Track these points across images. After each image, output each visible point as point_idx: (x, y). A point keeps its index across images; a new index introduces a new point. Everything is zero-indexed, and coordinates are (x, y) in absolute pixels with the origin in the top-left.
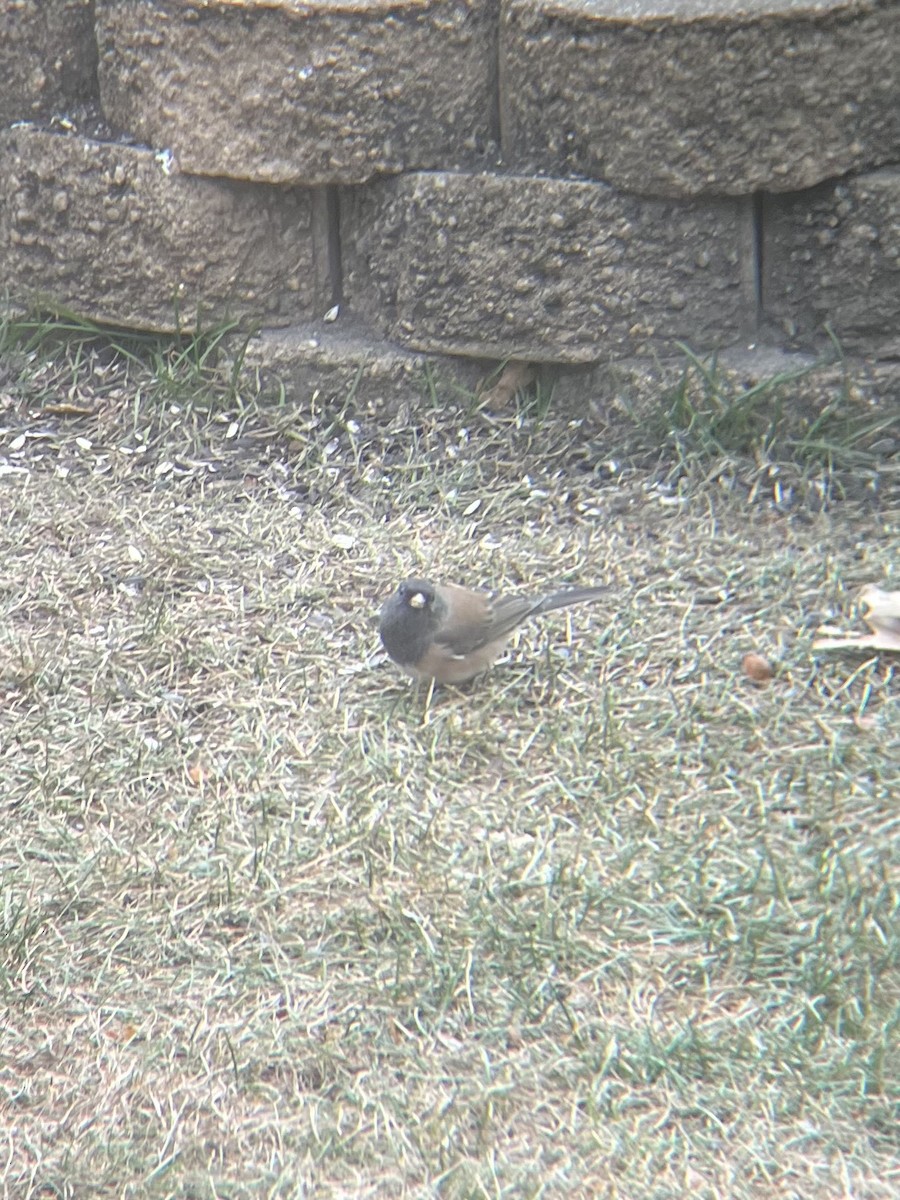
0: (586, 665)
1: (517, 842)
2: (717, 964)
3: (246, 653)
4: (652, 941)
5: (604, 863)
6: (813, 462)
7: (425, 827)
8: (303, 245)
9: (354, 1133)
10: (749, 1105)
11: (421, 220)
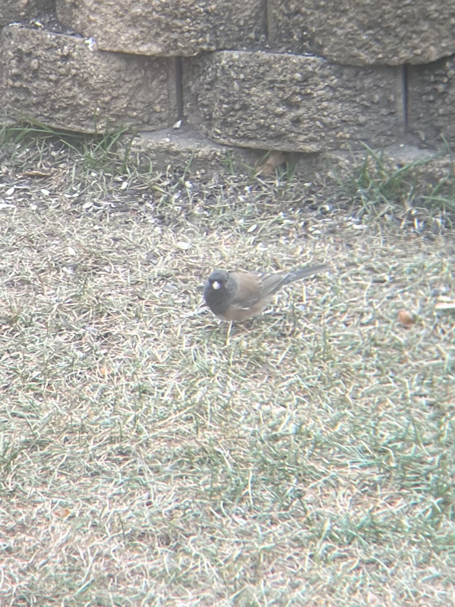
0: (313, 315)
1: (277, 411)
2: (385, 479)
3: (131, 305)
4: (350, 466)
5: (324, 423)
6: (435, 208)
8: (163, 89)
9: (188, 570)
10: (402, 558)
11: (226, 76)
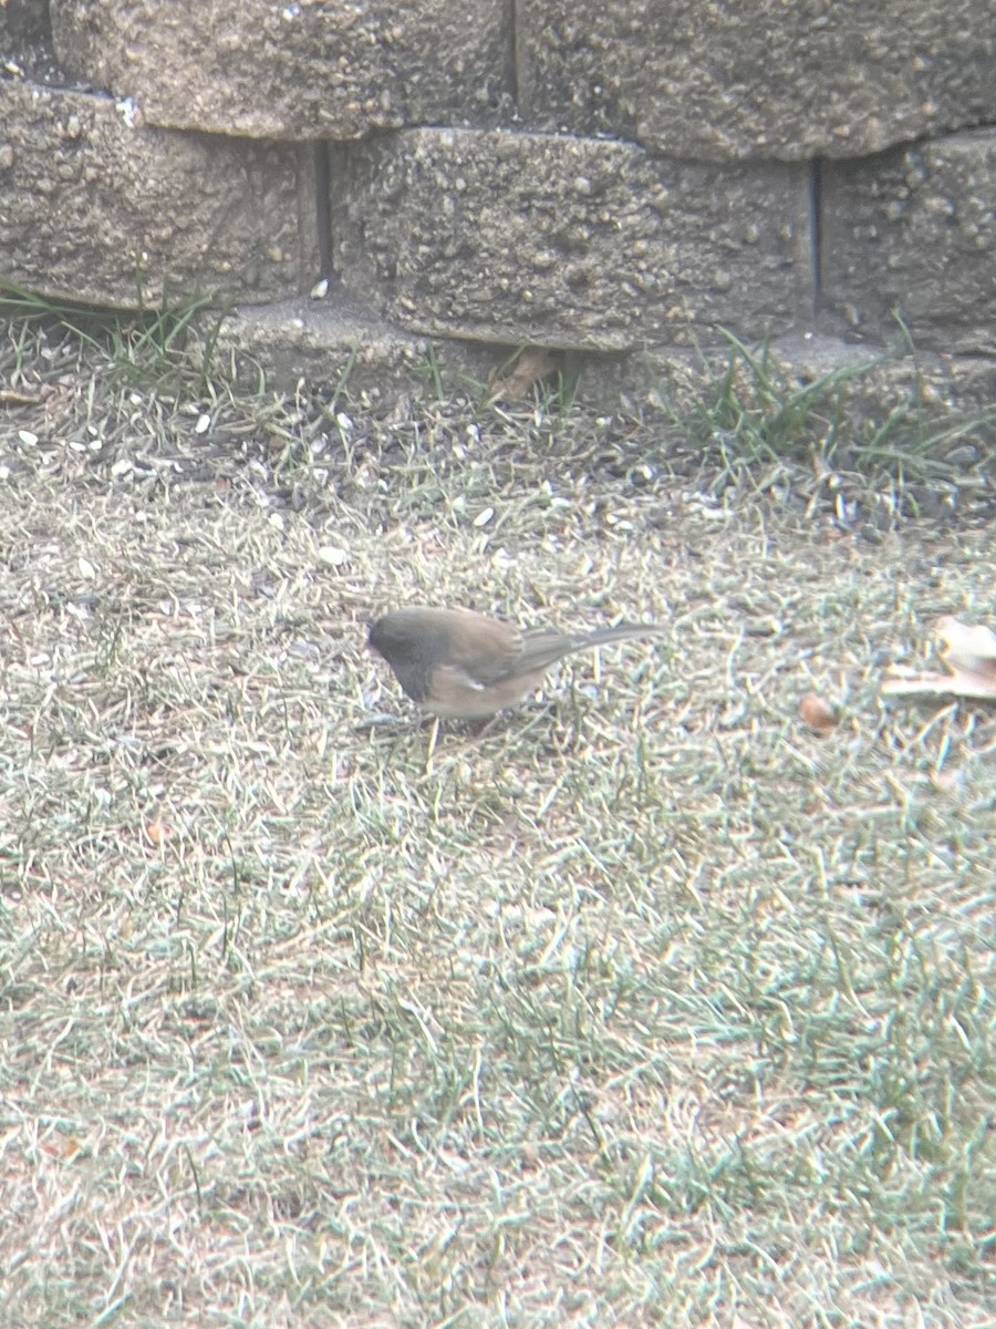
0: (617, 707)
1: (536, 918)
2: (770, 1069)
3: (217, 687)
4: (694, 1040)
5: (638, 945)
6: (880, 472)
7: (426, 898)
8: (287, 210)
9: (338, 1272)
10: (808, 1242)
11: (426, 183)
